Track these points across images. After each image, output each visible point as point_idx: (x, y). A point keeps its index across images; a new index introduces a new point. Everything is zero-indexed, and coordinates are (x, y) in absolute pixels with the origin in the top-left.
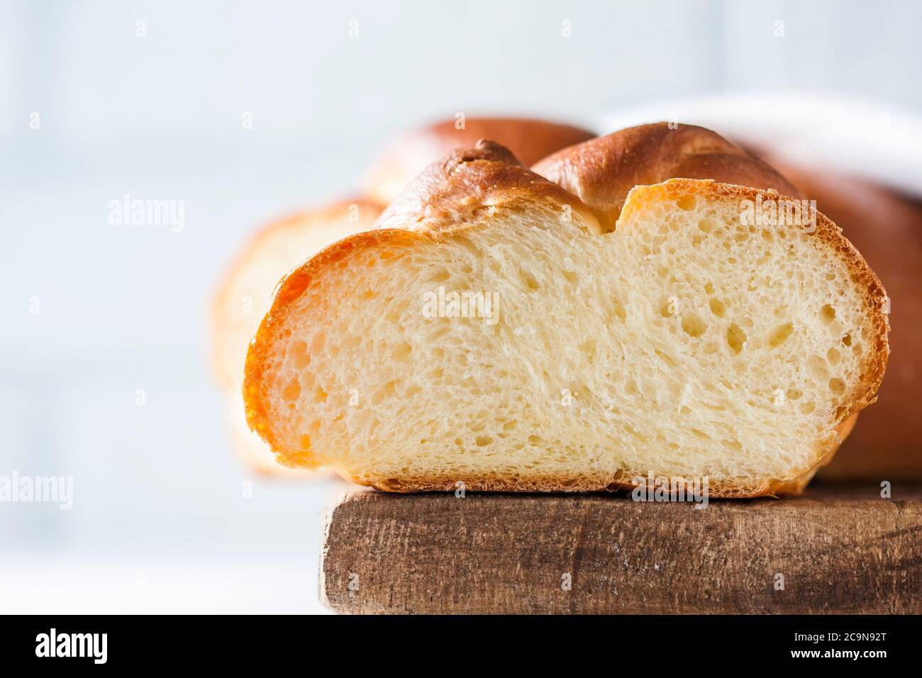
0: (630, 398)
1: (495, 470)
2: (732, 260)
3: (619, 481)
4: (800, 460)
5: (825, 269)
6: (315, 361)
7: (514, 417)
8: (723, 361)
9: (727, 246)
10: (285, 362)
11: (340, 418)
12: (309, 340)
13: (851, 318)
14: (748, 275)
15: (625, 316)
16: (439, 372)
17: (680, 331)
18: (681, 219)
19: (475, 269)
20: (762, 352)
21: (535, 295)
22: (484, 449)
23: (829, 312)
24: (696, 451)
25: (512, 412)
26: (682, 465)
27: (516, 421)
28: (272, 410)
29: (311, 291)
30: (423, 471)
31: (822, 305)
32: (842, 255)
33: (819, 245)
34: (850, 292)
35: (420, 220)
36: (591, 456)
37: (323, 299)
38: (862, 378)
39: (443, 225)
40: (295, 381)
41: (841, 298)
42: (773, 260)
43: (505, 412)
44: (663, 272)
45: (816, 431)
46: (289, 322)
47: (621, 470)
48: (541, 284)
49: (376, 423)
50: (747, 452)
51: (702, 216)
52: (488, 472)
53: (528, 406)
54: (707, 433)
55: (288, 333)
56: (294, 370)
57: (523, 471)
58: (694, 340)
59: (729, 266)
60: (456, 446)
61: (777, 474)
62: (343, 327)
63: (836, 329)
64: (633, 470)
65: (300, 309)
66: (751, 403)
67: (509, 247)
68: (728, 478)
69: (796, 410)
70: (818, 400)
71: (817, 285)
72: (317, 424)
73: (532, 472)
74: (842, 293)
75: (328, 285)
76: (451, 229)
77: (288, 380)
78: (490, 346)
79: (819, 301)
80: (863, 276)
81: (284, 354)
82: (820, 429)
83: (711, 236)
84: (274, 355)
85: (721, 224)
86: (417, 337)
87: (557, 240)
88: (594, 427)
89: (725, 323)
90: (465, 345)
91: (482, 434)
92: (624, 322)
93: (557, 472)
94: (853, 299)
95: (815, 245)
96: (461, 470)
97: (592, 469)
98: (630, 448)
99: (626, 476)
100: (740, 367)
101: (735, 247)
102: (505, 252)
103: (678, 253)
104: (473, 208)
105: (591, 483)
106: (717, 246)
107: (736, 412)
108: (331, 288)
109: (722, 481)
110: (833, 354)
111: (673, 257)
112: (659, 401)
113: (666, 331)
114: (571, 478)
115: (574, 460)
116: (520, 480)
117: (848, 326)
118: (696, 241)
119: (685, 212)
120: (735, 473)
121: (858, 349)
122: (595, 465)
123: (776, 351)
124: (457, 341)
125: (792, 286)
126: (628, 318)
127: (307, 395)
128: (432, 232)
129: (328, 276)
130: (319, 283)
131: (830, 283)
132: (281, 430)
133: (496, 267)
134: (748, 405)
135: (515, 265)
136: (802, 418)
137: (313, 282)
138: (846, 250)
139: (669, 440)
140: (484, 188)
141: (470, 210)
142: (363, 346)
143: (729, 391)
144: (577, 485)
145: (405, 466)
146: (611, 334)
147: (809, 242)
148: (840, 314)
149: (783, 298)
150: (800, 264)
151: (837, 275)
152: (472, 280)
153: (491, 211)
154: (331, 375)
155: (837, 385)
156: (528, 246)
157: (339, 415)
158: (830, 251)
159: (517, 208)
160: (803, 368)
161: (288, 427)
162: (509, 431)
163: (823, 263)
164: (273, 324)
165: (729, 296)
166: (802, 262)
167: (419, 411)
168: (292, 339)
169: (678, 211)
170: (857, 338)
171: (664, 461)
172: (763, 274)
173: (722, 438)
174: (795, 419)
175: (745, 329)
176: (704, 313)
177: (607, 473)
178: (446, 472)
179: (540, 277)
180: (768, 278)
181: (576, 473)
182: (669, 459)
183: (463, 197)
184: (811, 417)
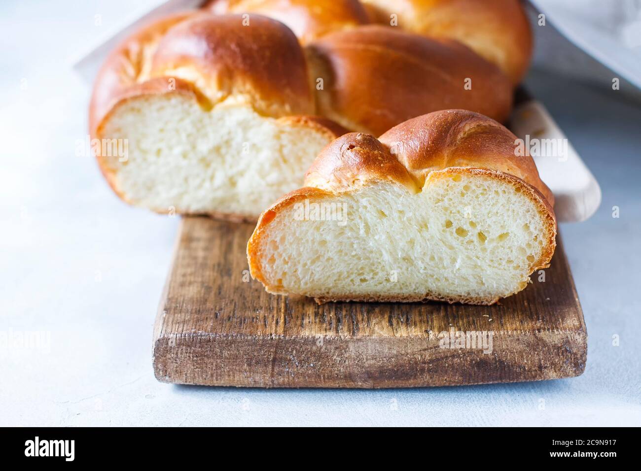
0: (432, 263)
1: (369, 293)
2: (479, 204)
3: (428, 297)
4: (512, 290)
5: (525, 208)
6: (281, 248)
7: (377, 271)
8: (476, 248)
9: (477, 197)
10: (267, 248)
11: (295, 271)
12: (278, 239)
13: (538, 228)
14: (487, 211)
15: (428, 229)
16: (341, 251)
17: (455, 235)
18: (455, 185)
19: (355, 208)
20: (495, 244)
21: (385, 220)
22: (364, 284)
23: (527, 227)
24: (464, 285)
25: (377, 268)
26: (457, 291)
27: (378, 272)
28: (263, 269)
29: (276, 219)
30: (336, 293)
31: (523, 224)
32: (533, 202)
33: (522, 197)
34: (537, 218)
35: (328, 182)
36: (414, 287)
37: (283, 223)
38: (542, 255)
39: (339, 187)
40: (273, 256)
41: (533, 221)
42: (499, 205)
43: (373, 268)
44: (446, 209)
45: (520, 277)
46: (268, 232)
47: (429, 293)
48: (388, 215)
49: (312, 273)
50: (488, 286)
51: (465, 184)
52: (366, 294)
53: (383, 266)
54: (469, 279)
55: (268, 236)
56: (272, 252)
57: (382, 294)
58: (461, 238)
59: (478, 207)
60: (351, 283)
61: (502, 294)
62: (294, 234)
63: (531, 233)
64: (434, 293)
65: (272, 227)
66: (489, 265)
67: (371, 199)
68: (479, 297)
69: (511, 268)
70: (521, 264)
71: (521, 214)
72: (284, 274)
73: (387, 294)
74: (533, 218)
75: (285, 216)
76: (343, 190)
77: (269, 256)
78: (365, 240)
79: (521, 222)
80: (544, 211)
81: (267, 243)
82: (522, 276)
83: (469, 193)
84: (261, 246)
85: (474, 187)
86: (328, 238)
87: (393, 197)
88: (415, 276)
89: (476, 231)
90: (352, 240)
91: (362, 277)
92: (428, 231)
93: (399, 294)
94: (539, 221)
95: (520, 197)
96: (354, 293)
97: (415, 293)
98: (432, 284)
99: (431, 295)
100: (484, 250)
101: (481, 198)
102: (369, 201)
103: (453, 201)
104: (353, 179)
105: (415, 298)
106: (472, 197)
107: (482, 270)
108: (286, 217)
109: (476, 298)
110: (529, 245)
111: (451, 202)
112: (445, 265)
113: (448, 235)
114: (405, 296)
115: (406, 289)
116: (381, 298)
117: (535, 233)
118: (463, 195)
119: (456, 183)
120: (482, 295)
121: (541, 243)
122: (417, 291)
123: (501, 243)
124: (349, 238)
125: (509, 216)
126: (430, 229)
127: (279, 262)
128: (333, 191)
129: (284, 212)
130: (280, 216)
131: (527, 214)
132: (268, 278)
133: (365, 207)
134: (488, 267)
135: (374, 207)
136: (513, 272)
137: (277, 215)
138: (535, 199)
139: (450, 281)
140: (358, 169)
141: (352, 180)
142: (304, 241)
143: (478, 260)
144: (408, 299)
145: (327, 291)
146: (422, 236)
147: (517, 196)
148: (532, 228)
149: (504, 222)
150: (513, 206)
151: (531, 211)
152: (354, 212)
153: (362, 183)
154: (289, 254)
155: (530, 258)
156: (381, 199)
157: (295, 270)
158: (527, 200)
159: (374, 182)
160: (514, 251)
161: (271, 276)
162: (375, 277)
163: (524, 205)
164: (259, 233)
165: (478, 220)
166: (513, 204)
167: (332, 268)
168: (270, 239)
169: (453, 182)
170: (541, 238)
171: (449, 290)
172: (495, 211)
173: (476, 280)
174: (510, 272)
175: (486, 235)
176: (466, 227)
177: (422, 294)
178: (346, 294)
179: (387, 213)
180: (497, 213)
181: (407, 295)
182: (451, 289)
183: (349, 172)
184: (518, 271)
